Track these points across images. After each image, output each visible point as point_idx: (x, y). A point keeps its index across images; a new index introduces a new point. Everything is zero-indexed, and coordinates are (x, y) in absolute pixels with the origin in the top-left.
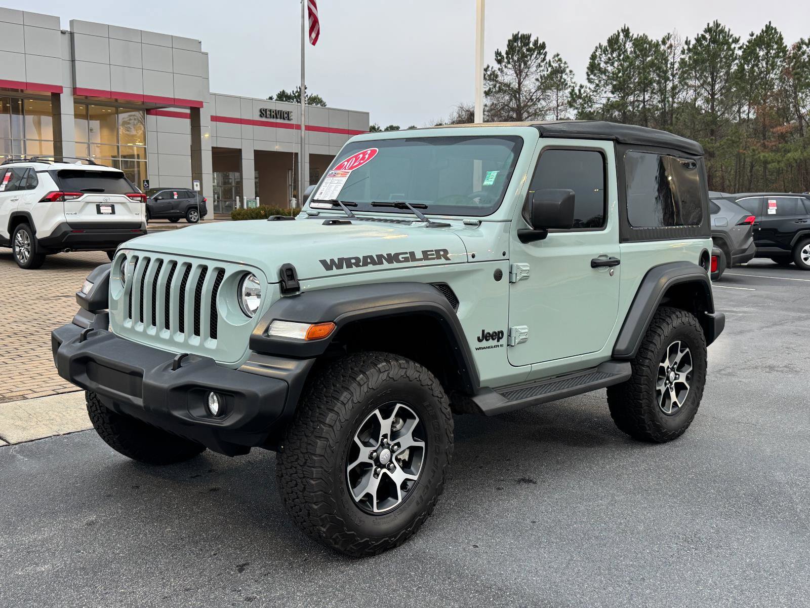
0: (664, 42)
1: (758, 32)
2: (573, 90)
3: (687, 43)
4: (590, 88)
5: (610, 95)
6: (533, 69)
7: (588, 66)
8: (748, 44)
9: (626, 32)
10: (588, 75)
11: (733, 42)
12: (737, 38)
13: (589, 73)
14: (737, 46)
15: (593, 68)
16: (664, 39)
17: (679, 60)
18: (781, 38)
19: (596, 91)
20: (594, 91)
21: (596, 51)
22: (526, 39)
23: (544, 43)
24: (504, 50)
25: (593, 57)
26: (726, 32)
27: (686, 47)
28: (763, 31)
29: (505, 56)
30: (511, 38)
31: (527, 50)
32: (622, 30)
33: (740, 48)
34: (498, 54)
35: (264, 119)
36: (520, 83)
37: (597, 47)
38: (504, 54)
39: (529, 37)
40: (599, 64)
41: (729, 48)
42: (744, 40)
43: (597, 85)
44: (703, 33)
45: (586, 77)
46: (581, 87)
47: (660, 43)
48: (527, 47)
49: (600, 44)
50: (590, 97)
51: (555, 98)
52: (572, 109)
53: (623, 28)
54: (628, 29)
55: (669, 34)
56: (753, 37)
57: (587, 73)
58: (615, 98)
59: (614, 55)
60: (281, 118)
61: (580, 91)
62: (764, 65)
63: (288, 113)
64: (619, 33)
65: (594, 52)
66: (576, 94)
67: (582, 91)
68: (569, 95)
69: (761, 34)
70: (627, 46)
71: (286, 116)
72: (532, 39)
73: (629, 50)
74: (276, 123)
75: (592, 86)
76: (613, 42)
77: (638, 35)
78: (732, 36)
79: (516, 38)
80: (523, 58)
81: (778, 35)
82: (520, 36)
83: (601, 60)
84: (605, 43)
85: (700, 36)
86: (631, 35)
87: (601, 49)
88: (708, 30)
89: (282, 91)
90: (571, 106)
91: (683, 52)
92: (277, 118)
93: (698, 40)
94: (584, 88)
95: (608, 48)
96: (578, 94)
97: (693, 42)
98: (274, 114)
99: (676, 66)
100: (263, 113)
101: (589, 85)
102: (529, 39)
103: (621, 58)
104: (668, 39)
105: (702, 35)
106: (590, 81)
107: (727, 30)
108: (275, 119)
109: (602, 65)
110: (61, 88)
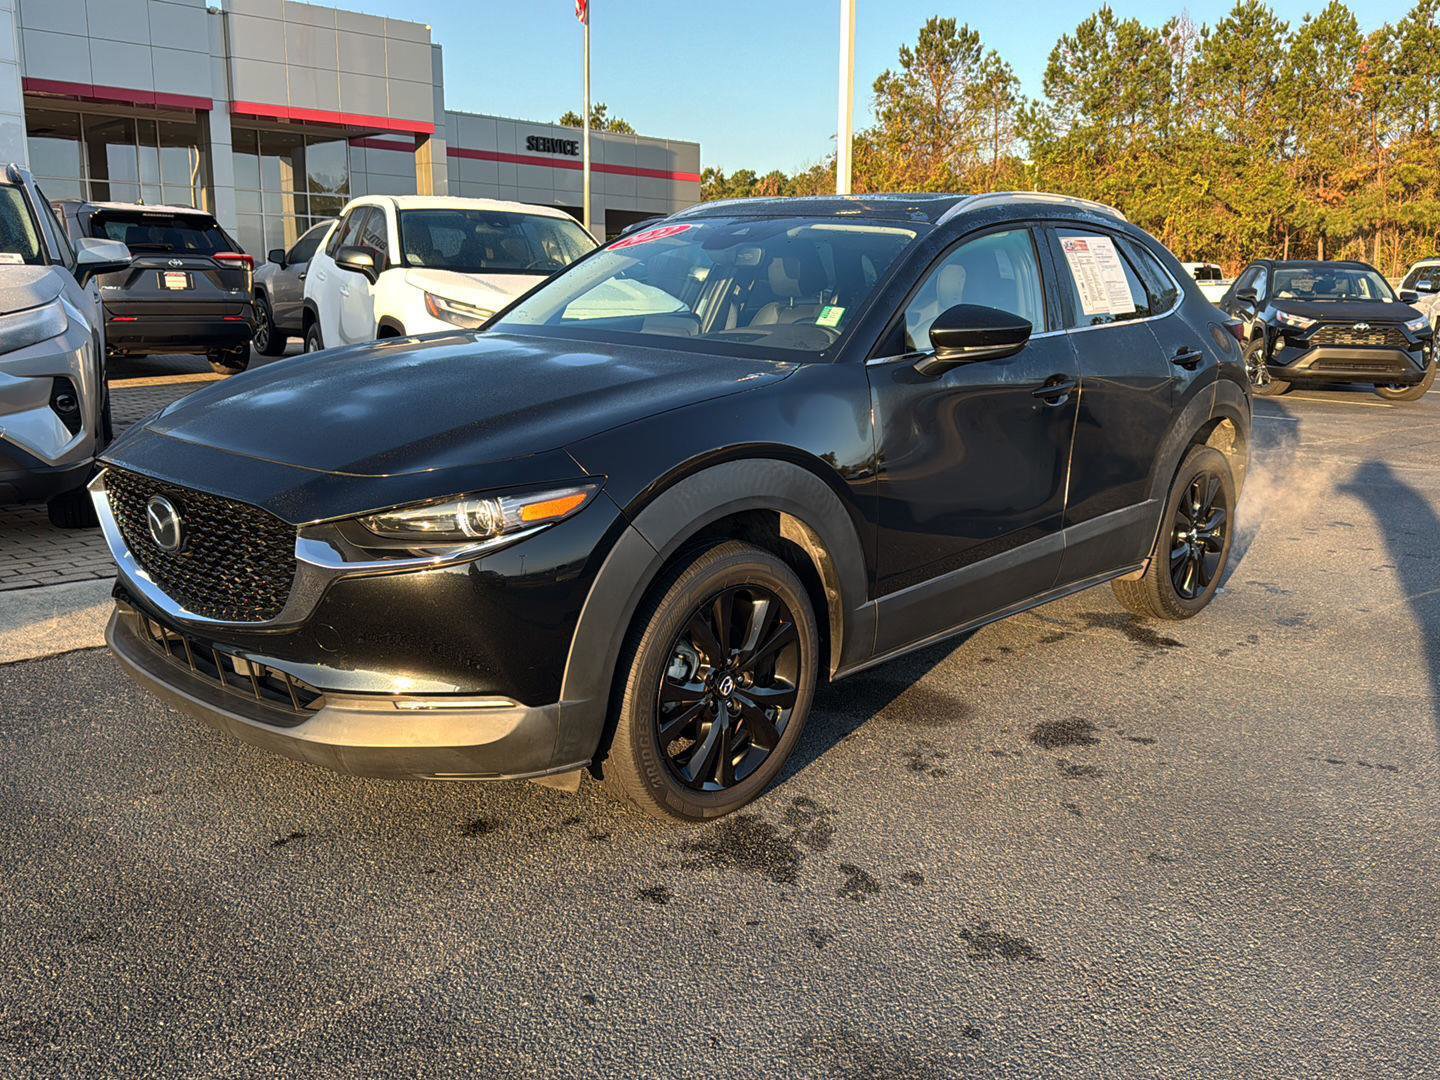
0: (1166, 33)
1: (1316, 15)
2: (1022, 110)
3: (1205, 33)
4: (1048, 106)
5: (1080, 116)
6: (959, 75)
7: (1045, 70)
8: (1299, 34)
9: (1107, 16)
10: (1046, 86)
11: (1277, 30)
12: (1285, 23)
13: (1048, 82)
14: (1285, 37)
15: (1054, 74)
16: (1166, 27)
17: (1190, 61)
18: (1354, 25)
19: (1058, 111)
20: (1054, 111)
21: (1059, 46)
22: (947, 28)
23: (976, 32)
24: (913, 44)
25: (1054, 57)
26: (1267, 14)
27: (1202, 39)
28: (1324, 12)
29: (915, 55)
30: (925, 26)
31: (951, 45)
32: (1101, 13)
33: (1289, 40)
34: (905, 52)
35: (533, 153)
36: (939, 98)
37: (1059, 41)
38: (912, 51)
39: (952, 25)
40: (1063, 68)
41: (1270, 41)
42: (1294, 28)
43: (1060, 101)
44: (1230, 16)
45: (1043, 88)
46: (1036, 104)
47: (1160, 32)
48: (950, 40)
49: (1064, 35)
50: (1048, 119)
51: (993, 122)
52: (1020, 139)
53: (1102, 9)
54: (1110, 11)
55: (1174, 18)
56: (1309, 23)
57: (1045, 82)
58: (1087, 122)
59: (1087, 53)
60: (561, 152)
61: (1032, 111)
62: (1325, 69)
63: (572, 144)
64: (1095, 18)
65: (1056, 49)
66: (1026, 115)
67: (1036, 110)
68: (1015, 118)
69: (1321, 17)
70: (1108, 38)
71: (569, 148)
72: (958, 27)
73: (1111, 44)
74: (553, 160)
75: (1052, 103)
76: (1086, 31)
77: (1125, 20)
78: (1276, 19)
79: (932, 26)
80: (943, 59)
81: (1350, 18)
82: (938, 22)
83: (1065, 61)
84: (1073, 35)
85: (1224, 21)
86: (1114, 20)
87: (1066, 43)
88: (1238, 12)
89: (567, 112)
90: (1019, 134)
91: (1197, 49)
92: (554, 152)
93: (1222, 29)
94: (1040, 105)
95: (1078, 42)
96: (1030, 115)
97: (1213, 31)
98: (550, 145)
99: (1185, 69)
100: (533, 143)
101: (1047, 101)
102: (953, 27)
103: (1098, 57)
104: (1174, 26)
105: (1228, 20)
106: (1048, 94)
107: (1267, 10)
108: (551, 154)
109: (1068, 69)
110: (209, 101)
